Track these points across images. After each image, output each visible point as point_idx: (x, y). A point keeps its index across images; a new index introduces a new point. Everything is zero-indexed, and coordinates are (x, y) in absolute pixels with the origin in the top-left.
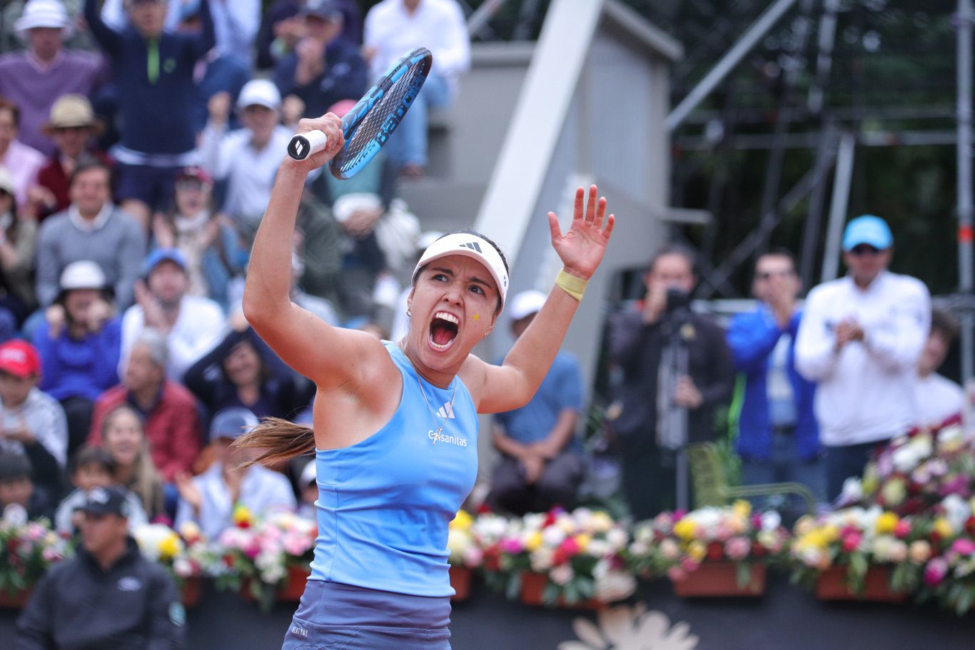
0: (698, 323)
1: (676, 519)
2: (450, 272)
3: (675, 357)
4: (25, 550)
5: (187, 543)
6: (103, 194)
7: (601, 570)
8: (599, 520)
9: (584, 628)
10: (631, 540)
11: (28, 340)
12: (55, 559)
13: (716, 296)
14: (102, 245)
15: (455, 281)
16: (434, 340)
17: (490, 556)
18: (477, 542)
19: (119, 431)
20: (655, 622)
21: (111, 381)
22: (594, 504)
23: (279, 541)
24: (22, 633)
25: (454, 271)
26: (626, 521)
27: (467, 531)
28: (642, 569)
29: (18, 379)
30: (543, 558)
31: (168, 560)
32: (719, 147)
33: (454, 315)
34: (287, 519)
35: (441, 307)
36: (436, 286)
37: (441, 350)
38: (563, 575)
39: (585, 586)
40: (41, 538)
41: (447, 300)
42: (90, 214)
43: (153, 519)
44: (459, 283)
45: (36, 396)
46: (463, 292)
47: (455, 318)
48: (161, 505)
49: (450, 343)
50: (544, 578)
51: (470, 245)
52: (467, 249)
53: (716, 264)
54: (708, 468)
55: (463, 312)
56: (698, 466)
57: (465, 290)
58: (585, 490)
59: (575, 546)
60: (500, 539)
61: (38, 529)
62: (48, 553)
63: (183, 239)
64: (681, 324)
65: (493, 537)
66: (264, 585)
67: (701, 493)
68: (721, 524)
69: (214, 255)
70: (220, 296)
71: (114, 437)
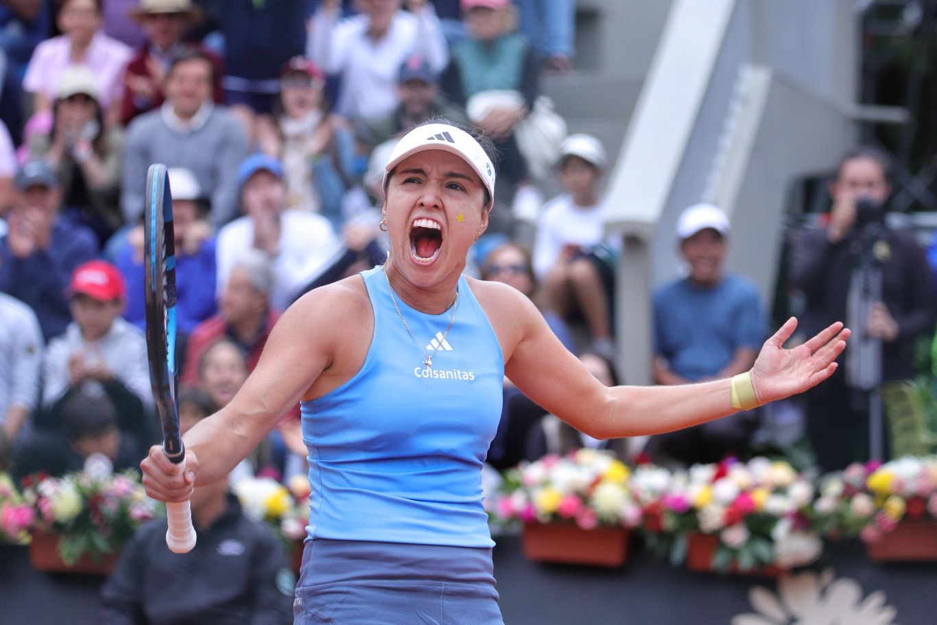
0: (893, 240)
1: (871, 471)
2: (420, 171)
3: (867, 280)
4: (110, 508)
5: (298, 499)
6: (204, 90)
7: (781, 531)
8: (779, 472)
9: (761, 599)
10: (817, 495)
11: (112, 262)
12: (145, 518)
13: (916, 207)
14: (200, 150)
15: (429, 181)
16: (418, 253)
17: (651, 514)
18: (635, 498)
19: (217, 367)
20: (846, 591)
21: (209, 310)
22: (773, 453)
24: (108, 604)
25: (425, 170)
26: (811, 473)
27: (624, 485)
28: (829, 528)
29: (99, 304)
30: (713, 517)
31: (275, 520)
32: (917, 32)
33: (434, 220)
35: (419, 213)
36: (408, 191)
37: (426, 264)
38: (736, 536)
39: (762, 549)
40: (127, 493)
41: (422, 205)
42: (187, 114)
43: (258, 472)
44: (433, 182)
45: (120, 327)
46: (439, 193)
47: (435, 224)
48: (267, 455)
49: (436, 254)
50: (714, 539)
51: (439, 137)
52: (436, 141)
53: (915, 169)
54: (908, 412)
55: (444, 216)
56: (895, 409)
57: (441, 189)
58: (761, 437)
59: (751, 503)
60: (663, 495)
61: (124, 484)
62: (137, 512)
63: (290, 144)
64: (873, 241)
65: (654, 492)
67: (899, 441)
68: (923, 475)
69: (326, 161)
70: (332, 212)
71: (212, 376)
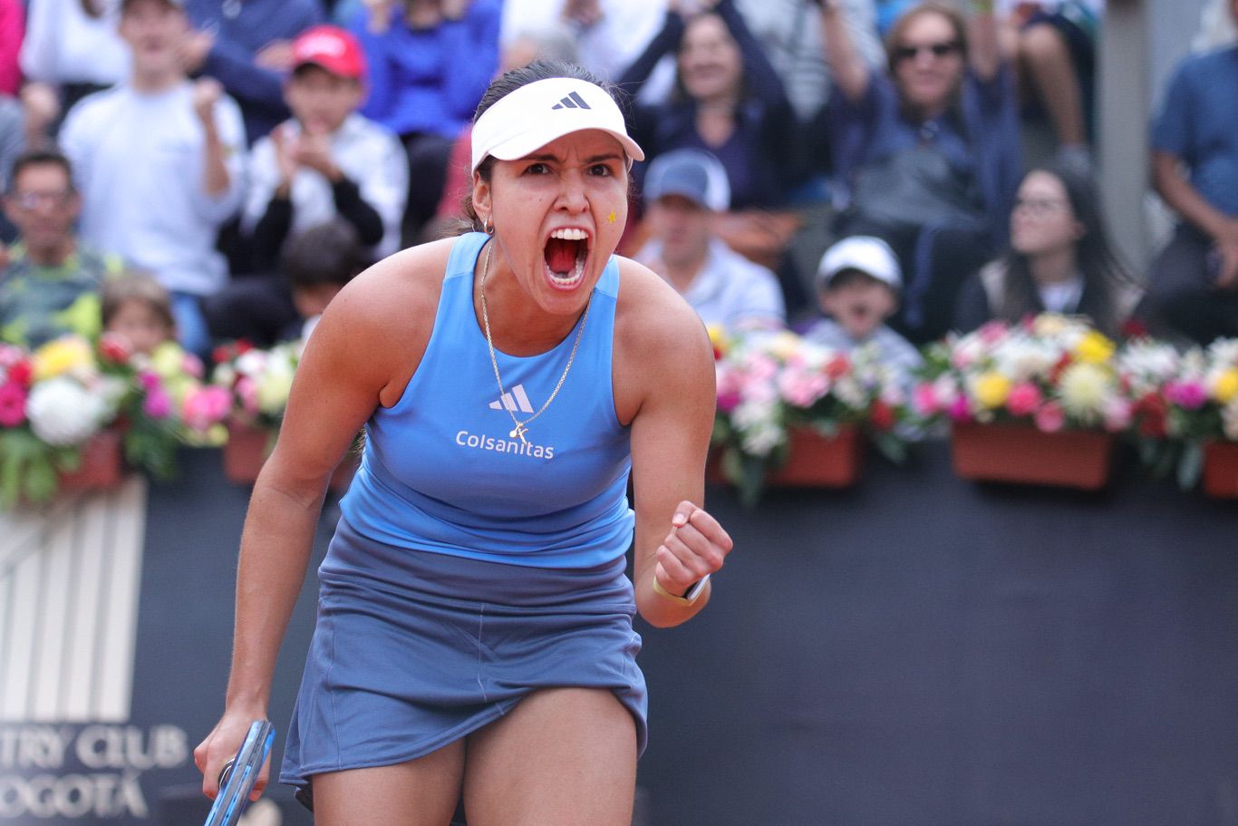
2: (550, 156)
17: (1147, 412)
18: (1124, 388)
23: (773, 381)
25: (557, 153)
27: (1105, 368)
33: (579, 226)
34: (784, 343)
41: (562, 208)
47: (581, 230)
51: (567, 102)
55: (592, 219)
60: (1165, 384)
66: (747, 458)
